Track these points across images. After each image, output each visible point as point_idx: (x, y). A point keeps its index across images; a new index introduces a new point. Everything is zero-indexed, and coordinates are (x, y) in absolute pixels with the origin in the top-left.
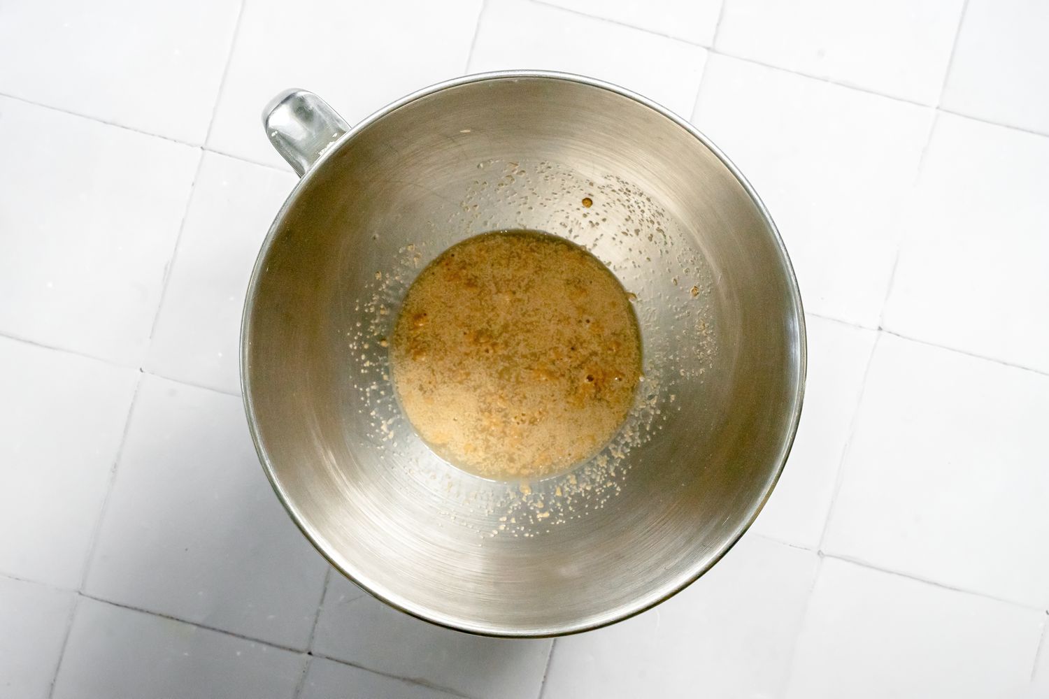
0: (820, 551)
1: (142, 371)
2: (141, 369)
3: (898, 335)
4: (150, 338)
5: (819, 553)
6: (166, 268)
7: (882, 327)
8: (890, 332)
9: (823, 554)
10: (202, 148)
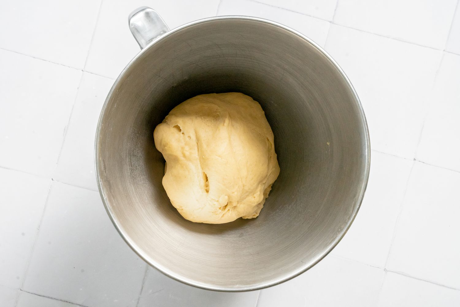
0: (385, 269)
1: (53, 180)
2: (52, 179)
3: (424, 163)
4: (57, 164)
5: (385, 270)
6: (65, 129)
7: (415, 159)
8: (420, 161)
9: (386, 270)
10: (82, 70)
